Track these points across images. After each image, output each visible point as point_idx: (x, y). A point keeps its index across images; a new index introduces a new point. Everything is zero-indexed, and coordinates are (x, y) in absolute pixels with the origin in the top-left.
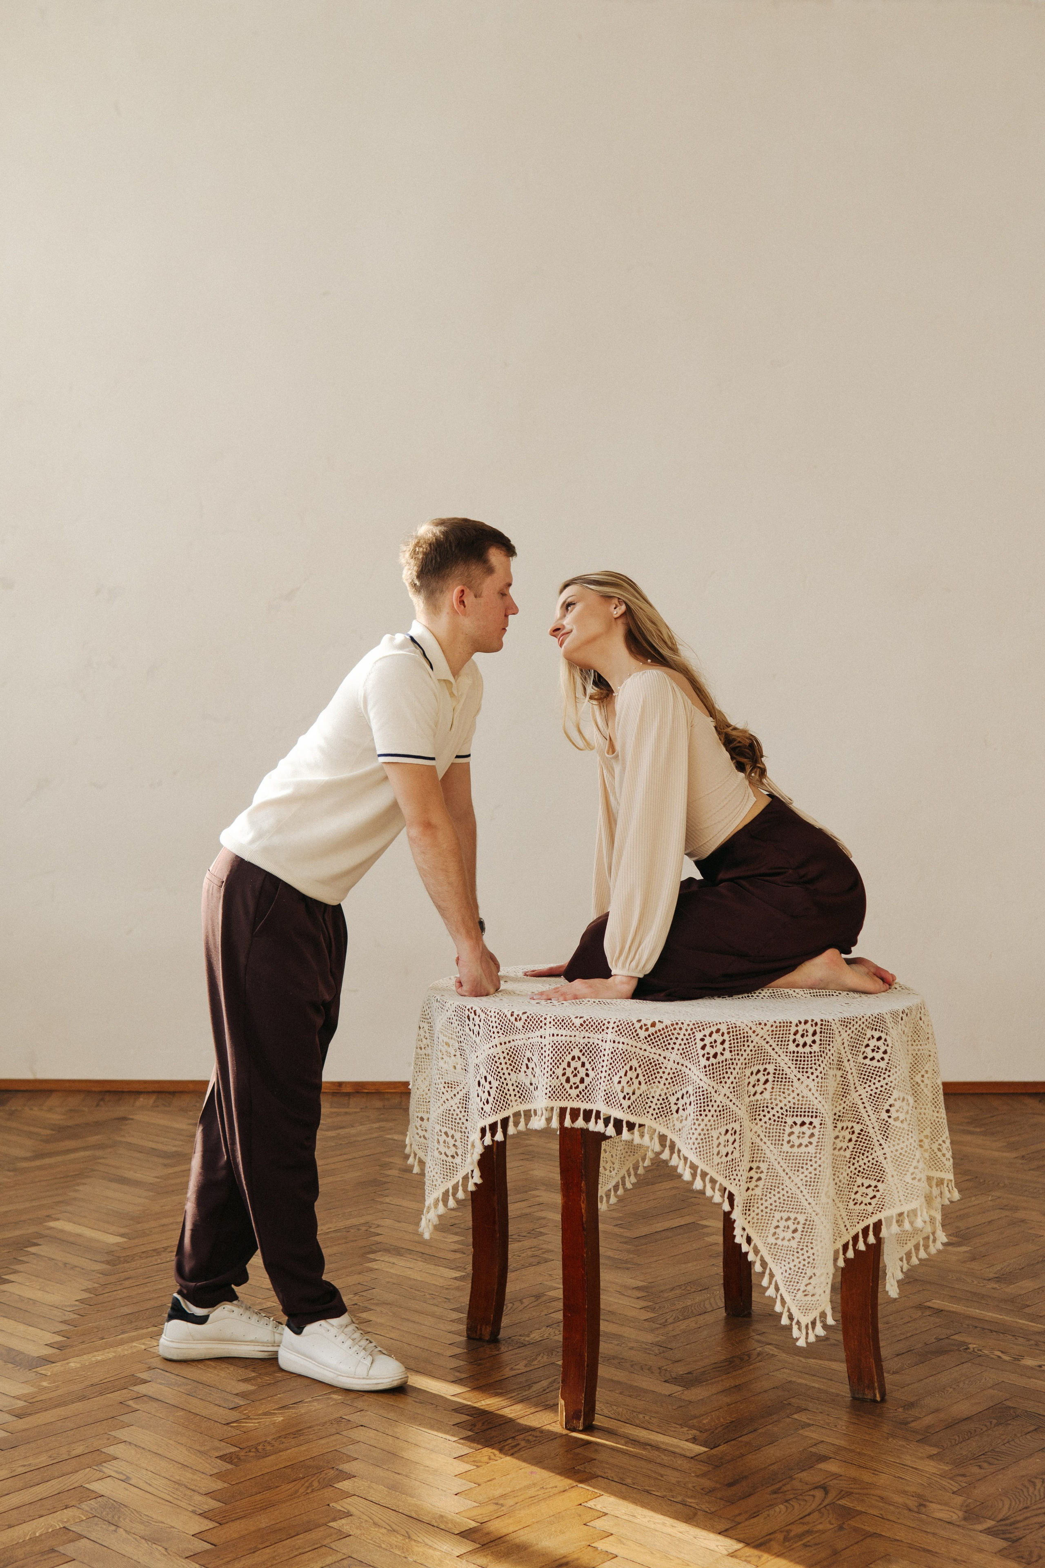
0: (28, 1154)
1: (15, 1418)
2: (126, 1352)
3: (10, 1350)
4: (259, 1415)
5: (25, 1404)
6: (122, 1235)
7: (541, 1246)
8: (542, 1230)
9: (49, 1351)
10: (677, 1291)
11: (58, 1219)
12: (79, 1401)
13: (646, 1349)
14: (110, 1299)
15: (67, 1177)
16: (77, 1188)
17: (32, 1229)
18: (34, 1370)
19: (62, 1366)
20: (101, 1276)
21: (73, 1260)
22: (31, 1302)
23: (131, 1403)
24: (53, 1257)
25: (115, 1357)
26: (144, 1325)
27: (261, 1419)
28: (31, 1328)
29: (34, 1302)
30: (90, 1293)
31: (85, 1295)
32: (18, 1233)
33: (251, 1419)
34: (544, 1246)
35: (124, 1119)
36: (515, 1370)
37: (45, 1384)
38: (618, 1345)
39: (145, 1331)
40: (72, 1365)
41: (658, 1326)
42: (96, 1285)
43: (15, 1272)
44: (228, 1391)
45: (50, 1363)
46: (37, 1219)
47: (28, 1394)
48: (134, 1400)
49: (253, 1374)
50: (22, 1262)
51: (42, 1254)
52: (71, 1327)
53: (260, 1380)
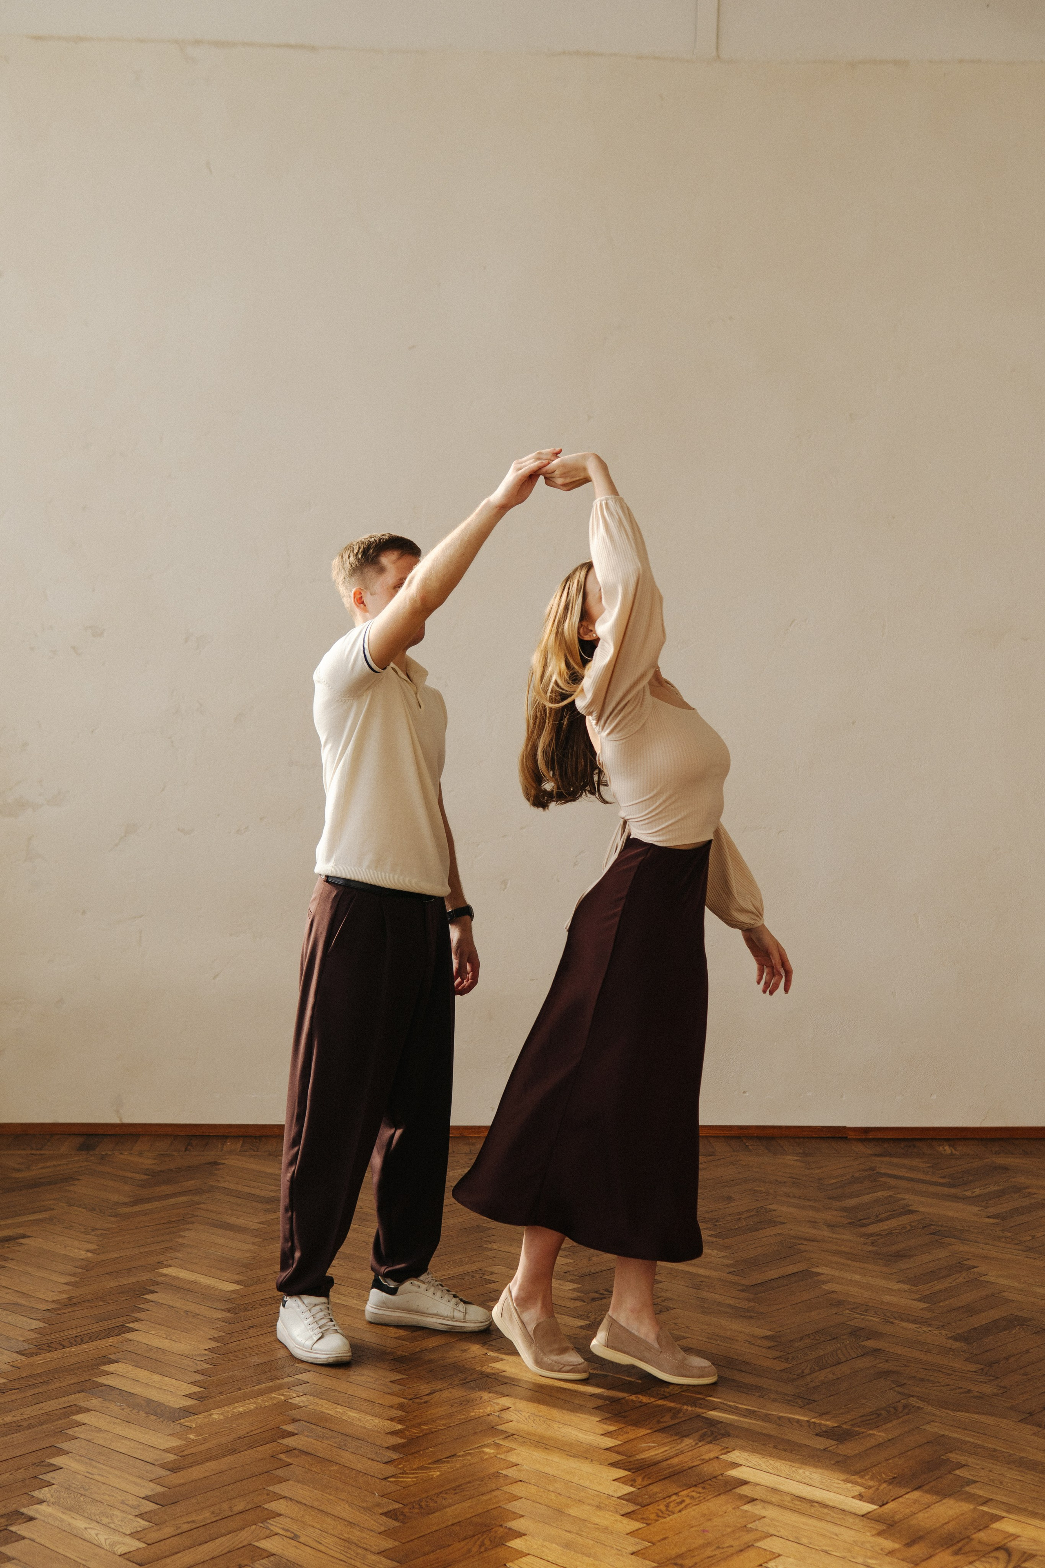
1: (169, 1472)
2: (267, 1404)
3: (150, 1401)
4: (415, 1470)
5: (175, 1457)
6: (237, 1283)
9: (190, 1402)
10: (807, 1341)
11: (170, 1266)
12: (231, 1454)
14: (239, 1348)
15: (171, 1222)
16: (182, 1234)
17: (145, 1276)
18: (178, 1422)
19: (204, 1418)
20: (225, 1324)
21: (193, 1308)
22: (160, 1351)
23: (282, 1456)
25: (256, 1408)
26: (278, 1375)
27: (418, 1473)
28: (166, 1378)
29: (164, 1351)
30: (217, 1341)
31: (215, 1344)
32: (132, 1279)
33: (408, 1474)
35: (216, 1163)
37: (192, 1436)
39: (281, 1381)
40: (215, 1416)
42: (222, 1334)
43: (138, 1320)
44: (378, 1444)
45: (192, 1415)
46: (149, 1266)
47: (177, 1447)
48: (285, 1454)
49: (400, 1427)
50: (143, 1310)
51: (161, 1301)
52: (206, 1377)
53: (407, 1433)
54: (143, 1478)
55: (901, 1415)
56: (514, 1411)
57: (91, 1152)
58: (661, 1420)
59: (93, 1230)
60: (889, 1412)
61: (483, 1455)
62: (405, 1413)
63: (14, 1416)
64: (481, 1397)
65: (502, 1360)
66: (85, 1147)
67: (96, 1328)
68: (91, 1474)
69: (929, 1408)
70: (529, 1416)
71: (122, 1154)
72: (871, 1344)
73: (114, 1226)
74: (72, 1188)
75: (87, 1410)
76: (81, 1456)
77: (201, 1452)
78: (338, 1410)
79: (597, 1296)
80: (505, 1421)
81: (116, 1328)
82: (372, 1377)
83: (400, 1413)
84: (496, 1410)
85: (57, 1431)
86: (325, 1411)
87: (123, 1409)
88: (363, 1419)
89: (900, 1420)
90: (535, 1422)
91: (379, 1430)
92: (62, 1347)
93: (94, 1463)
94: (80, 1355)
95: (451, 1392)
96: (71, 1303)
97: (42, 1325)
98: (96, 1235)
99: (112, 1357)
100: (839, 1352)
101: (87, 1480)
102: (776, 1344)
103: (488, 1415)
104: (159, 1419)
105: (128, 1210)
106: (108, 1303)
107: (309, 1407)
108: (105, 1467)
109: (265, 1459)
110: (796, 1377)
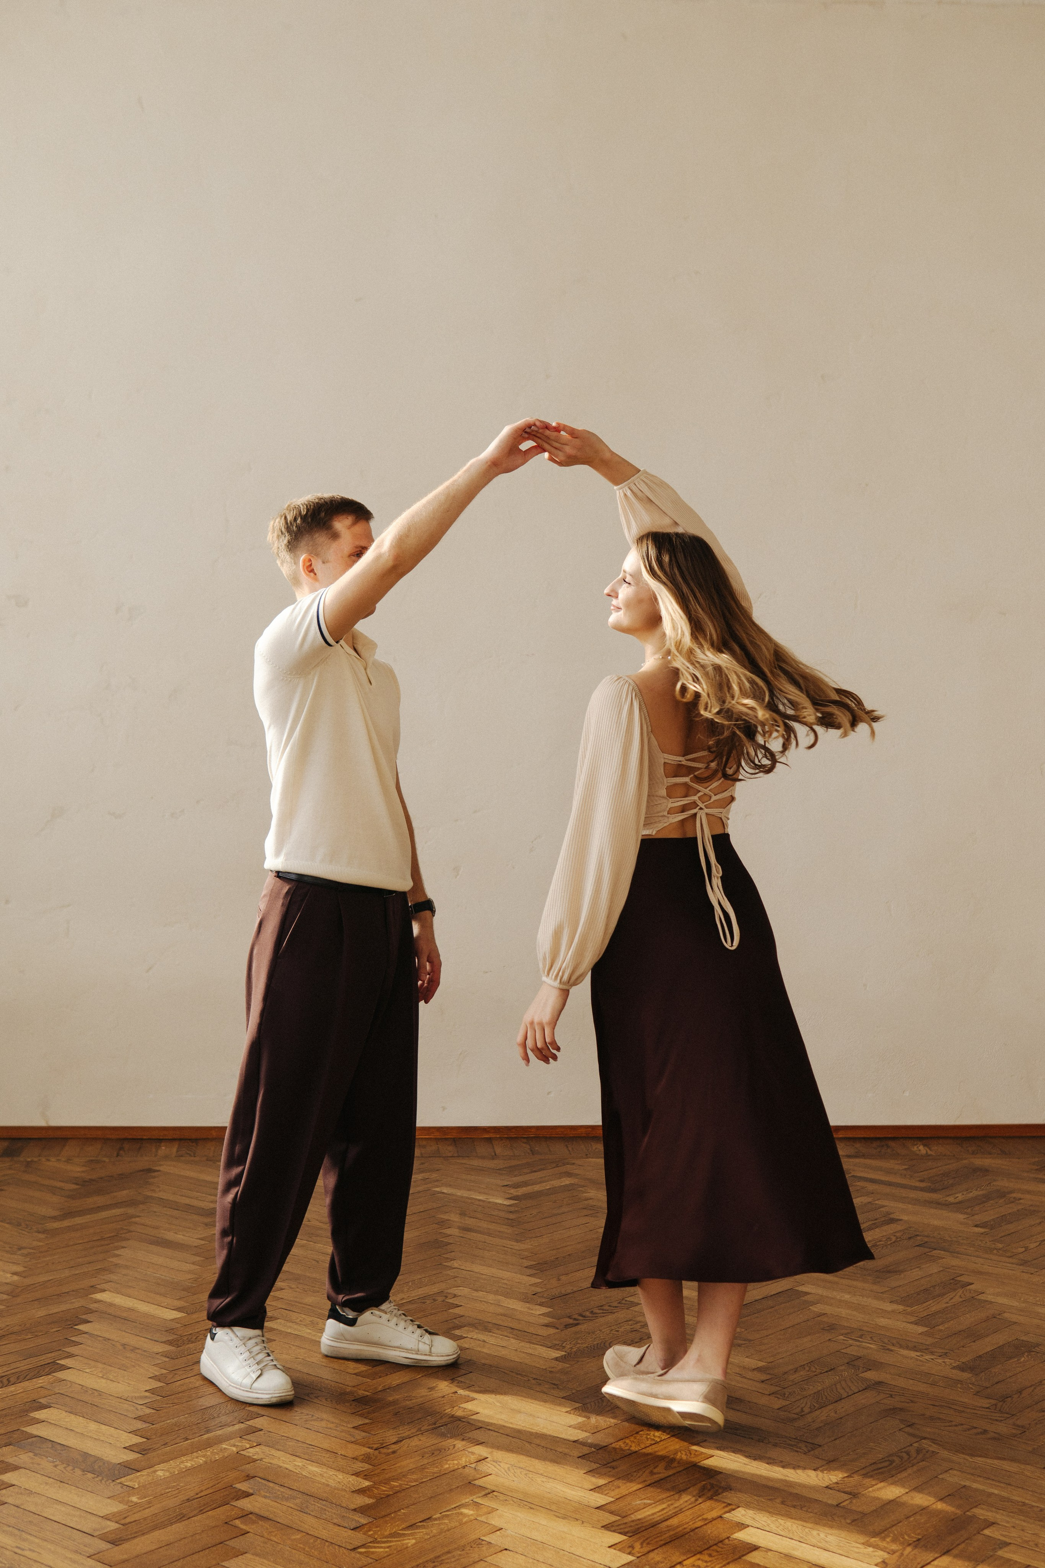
0: (55, 1213)
1: (110, 1545)
2: (217, 1457)
3: (85, 1455)
4: (388, 1536)
5: (117, 1526)
6: (179, 1309)
9: (131, 1456)
10: (802, 1373)
11: (105, 1291)
12: (179, 1521)
14: (183, 1389)
15: (102, 1239)
16: (116, 1252)
17: (78, 1303)
18: (118, 1481)
19: (148, 1475)
20: (167, 1360)
21: (133, 1340)
22: (96, 1394)
23: (237, 1522)
24: (108, 1337)
25: (206, 1462)
26: (228, 1421)
27: (391, 1542)
28: (103, 1427)
29: (100, 1393)
30: (160, 1381)
31: (157, 1384)
32: (63, 1307)
33: (379, 1542)
35: (150, 1170)
36: (655, 1474)
37: (134, 1499)
39: (231, 1429)
40: (160, 1473)
42: (164, 1372)
43: (71, 1356)
44: (345, 1506)
45: (135, 1471)
46: (80, 1291)
47: (117, 1512)
48: (240, 1519)
49: (367, 1483)
50: (75, 1344)
51: (95, 1333)
52: (148, 1425)
53: (376, 1491)
54: (80, 1554)
55: (915, 1461)
56: (492, 1463)
57: (16, 1159)
58: (655, 1471)
59: (19, 1249)
60: (901, 1458)
61: (461, 1517)
62: (371, 1467)
64: (454, 1445)
65: (473, 1399)
66: (8, 1153)
67: (24, 1365)
68: (23, 1550)
69: (944, 1453)
70: (508, 1468)
71: (48, 1160)
72: (871, 1375)
73: (41, 1244)
75: (16, 1468)
76: (9, 1526)
77: (145, 1519)
78: (297, 1464)
79: (571, 1321)
80: (483, 1475)
81: (46, 1366)
82: (333, 1423)
83: (367, 1466)
84: (472, 1461)
86: (282, 1464)
87: (56, 1466)
88: (325, 1475)
89: (915, 1468)
90: (516, 1475)
91: (344, 1487)
93: (24, 1535)
94: (7, 1399)
95: (420, 1440)
98: (22, 1255)
99: (43, 1401)
100: (838, 1386)
101: (16, 1557)
102: (768, 1377)
103: (464, 1467)
104: (97, 1477)
105: (56, 1225)
106: (37, 1335)
107: (264, 1460)
108: (37, 1540)
109: (217, 1526)
110: (796, 1416)
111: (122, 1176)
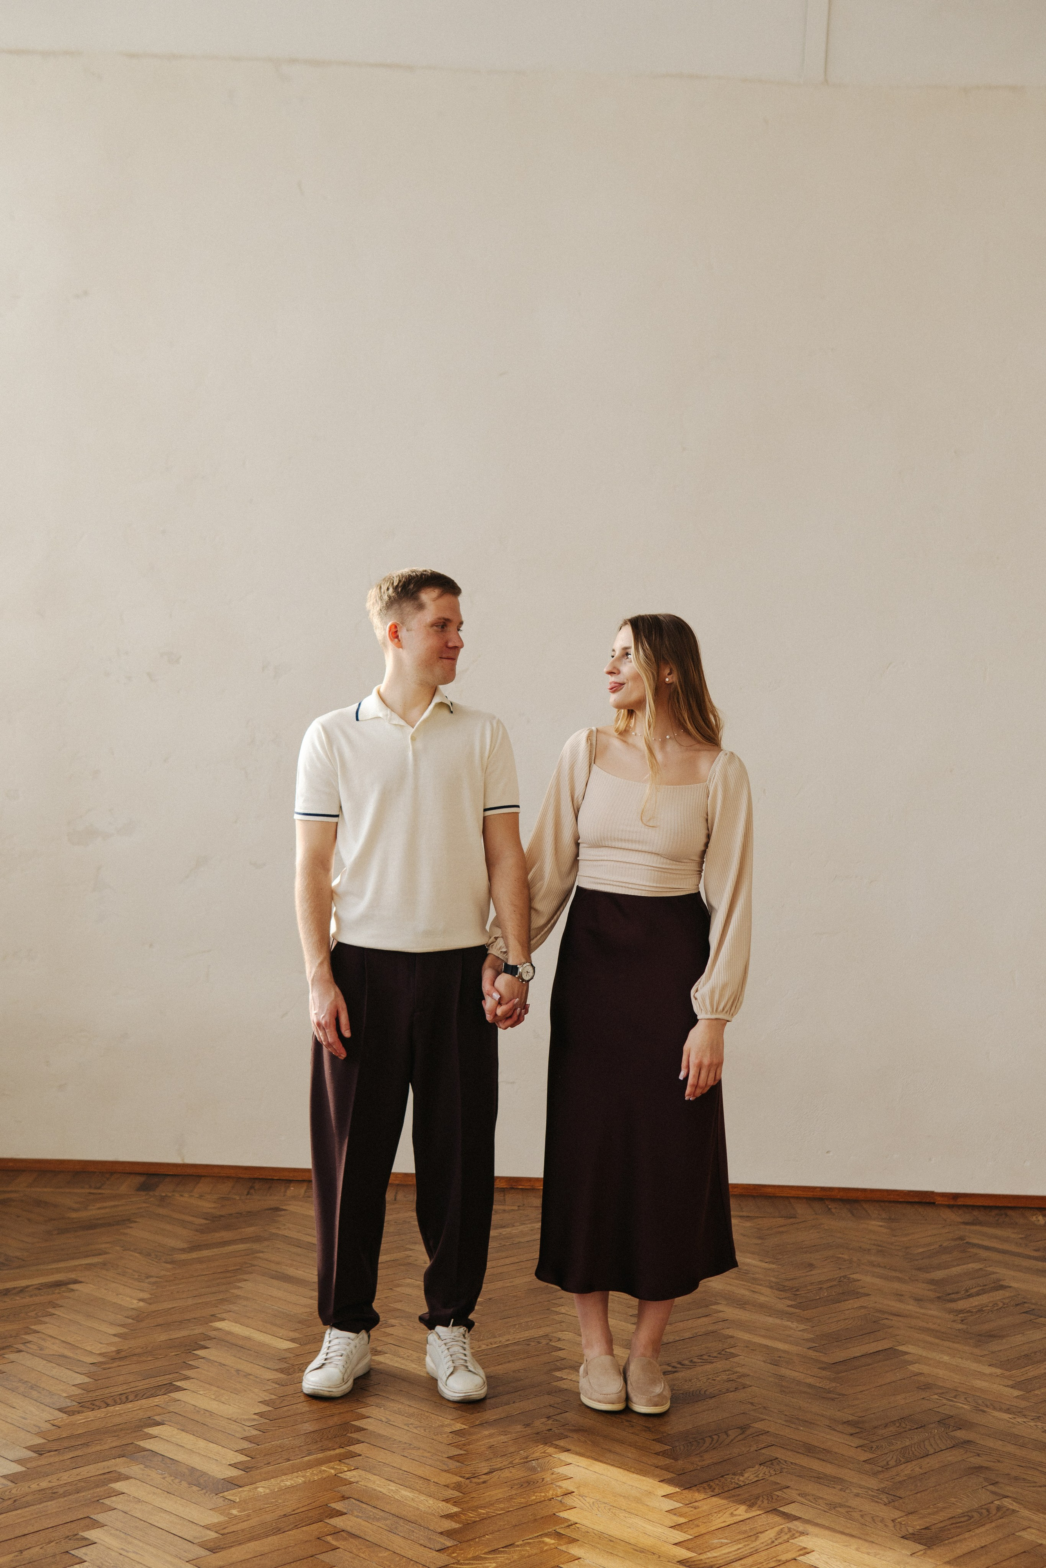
0: (185, 1246)
1: (208, 1553)
2: (316, 1478)
3: (193, 1470)
4: (470, 1559)
5: (216, 1535)
6: (293, 1340)
7: (735, 1370)
8: (732, 1350)
9: (235, 1473)
11: (224, 1320)
12: (274, 1534)
13: (873, 1496)
14: (289, 1413)
15: (227, 1272)
16: (238, 1284)
17: (198, 1330)
18: (221, 1495)
19: (249, 1491)
20: (277, 1386)
21: (245, 1366)
22: (208, 1414)
23: (329, 1538)
24: (223, 1362)
25: (305, 1482)
26: (330, 1445)
28: (212, 1445)
29: (211, 1414)
30: (268, 1405)
31: (264, 1408)
32: (186, 1334)
34: (738, 1369)
35: (277, 1209)
36: (735, 1515)
37: (234, 1512)
38: (841, 1490)
39: (332, 1453)
40: (260, 1490)
41: (880, 1469)
42: (273, 1397)
43: (187, 1378)
44: (432, 1529)
45: (237, 1487)
46: (202, 1319)
47: (218, 1523)
48: (332, 1536)
49: (455, 1509)
50: (192, 1367)
51: (212, 1358)
52: (254, 1445)
53: (463, 1517)
55: (994, 1518)
57: (151, 1193)
59: (147, 1278)
60: (981, 1514)
63: (50, 1482)
66: (144, 1188)
67: (141, 1385)
68: (126, 1551)
69: (1025, 1512)
71: (182, 1196)
72: (961, 1434)
73: (168, 1273)
74: (128, 1231)
75: (125, 1477)
77: (243, 1530)
78: (391, 1488)
80: (569, 1508)
81: (162, 1387)
85: (93, 1500)
86: (377, 1488)
87: (165, 1478)
88: (416, 1499)
89: (993, 1525)
91: (433, 1512)
92: (105, 1405)
93: (128, 1538)
95: (510, 1472)
96: (119, 1356)
97: (87, 1380)
98: (149, 1283)
99: (157, 1418)
100: (926, 1443)
101: (121, 1558)
102: (858, 1430)
104: (201, 1490)
105: (184, 1256)
106: (157, 1358)
107: (360, 1483)
108: (141, 1544)
109: (309, 1541)
111: (250, 1213)
